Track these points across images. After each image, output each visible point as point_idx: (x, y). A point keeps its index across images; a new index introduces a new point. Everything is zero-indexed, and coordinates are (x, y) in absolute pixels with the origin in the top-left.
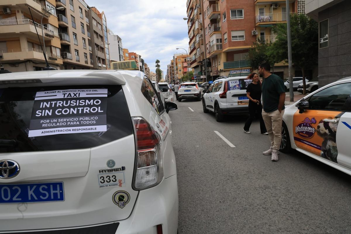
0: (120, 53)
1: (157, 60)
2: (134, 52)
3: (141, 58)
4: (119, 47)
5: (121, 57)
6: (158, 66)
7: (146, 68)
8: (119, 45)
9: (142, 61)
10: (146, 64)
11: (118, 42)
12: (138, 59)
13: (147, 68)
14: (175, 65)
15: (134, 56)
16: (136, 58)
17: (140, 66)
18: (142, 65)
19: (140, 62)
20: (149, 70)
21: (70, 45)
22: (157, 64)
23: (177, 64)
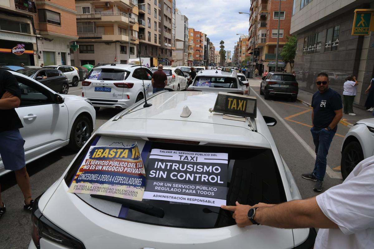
0: (185, 33)
1: (222, 41)
2: (200, 31)
3: (207, 37)
4: (185, 27)
5: (186, 36)
6: (222, 47)
7: (211, 47)
8: (185, 25)
9: (208, 40)
10: (211, 43)
11: (185, 23)
12: (203, 38)
13: (213, 47)
14: (239, 47)
15: (199, 35)
16: (201, 37)
17: (205, 46)
18: (206, 44)
19: (205, 41)
20: (214, 49)
21: (145, 28)
22: (221, 45)
23: (241, 47)
